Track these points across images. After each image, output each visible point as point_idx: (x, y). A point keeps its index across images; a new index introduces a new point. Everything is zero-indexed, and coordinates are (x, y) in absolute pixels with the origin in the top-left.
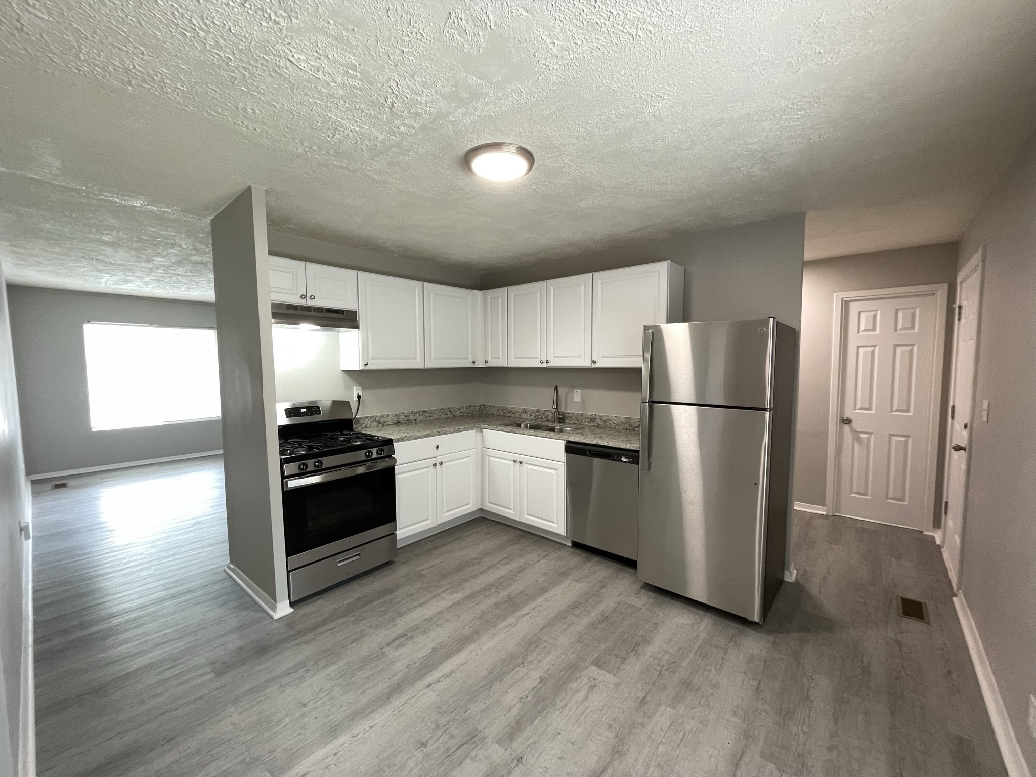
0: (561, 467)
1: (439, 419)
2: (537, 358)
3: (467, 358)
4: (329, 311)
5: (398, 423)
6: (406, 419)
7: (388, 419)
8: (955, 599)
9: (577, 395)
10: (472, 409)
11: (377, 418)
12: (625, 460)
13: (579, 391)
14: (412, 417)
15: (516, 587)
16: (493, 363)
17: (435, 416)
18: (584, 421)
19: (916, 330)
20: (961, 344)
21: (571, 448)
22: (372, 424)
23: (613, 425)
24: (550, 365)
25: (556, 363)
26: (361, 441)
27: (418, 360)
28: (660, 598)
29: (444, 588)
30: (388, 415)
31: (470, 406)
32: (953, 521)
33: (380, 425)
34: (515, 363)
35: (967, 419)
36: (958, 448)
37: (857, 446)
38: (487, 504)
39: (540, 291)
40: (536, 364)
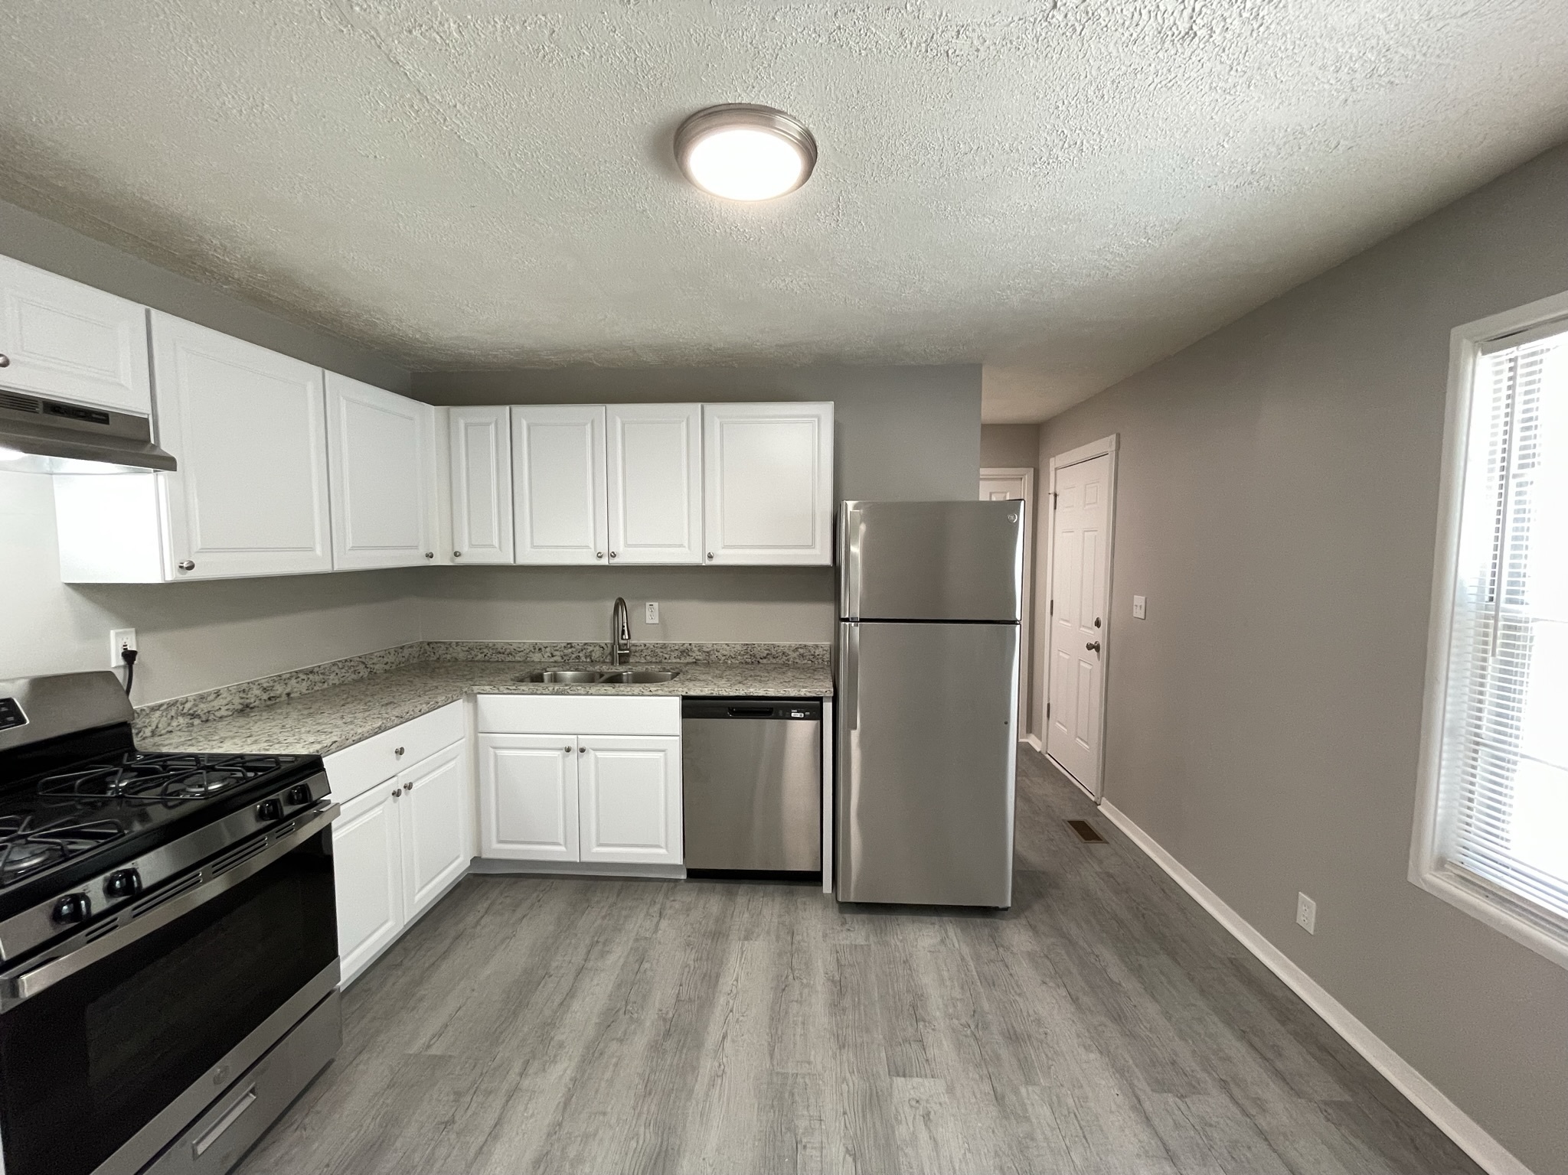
0: (674, 747)
1: (342, 684)
2: (587, 547)
3: (416, 547)
4: (56, 408)
5: (245, 710)
6: (265, 696)
7: (216, 704)
8: (1099, 807)
9: (651, 612)
10: (406, 652)
11: (188, 706)
12: (798, 715)
13: (656, 605)
14: (279, 689)
15: (662, 996)
16: (472, 556)
17: (333, 679)
18: (667, 656)
21: (693, 708)
22: (174, 724)
23: (723, 658)
24: (616, 561)
25: (628, 557)
26: (223, 780)
27: (318, 551)
28: (880, 919)
29: (517, 1067)
30: (218, 694)
31: (402, 648)
33: (197, 722)
34: (529, 557)
38: (496, 846)
39: (593, 422)
40: (586, 558)
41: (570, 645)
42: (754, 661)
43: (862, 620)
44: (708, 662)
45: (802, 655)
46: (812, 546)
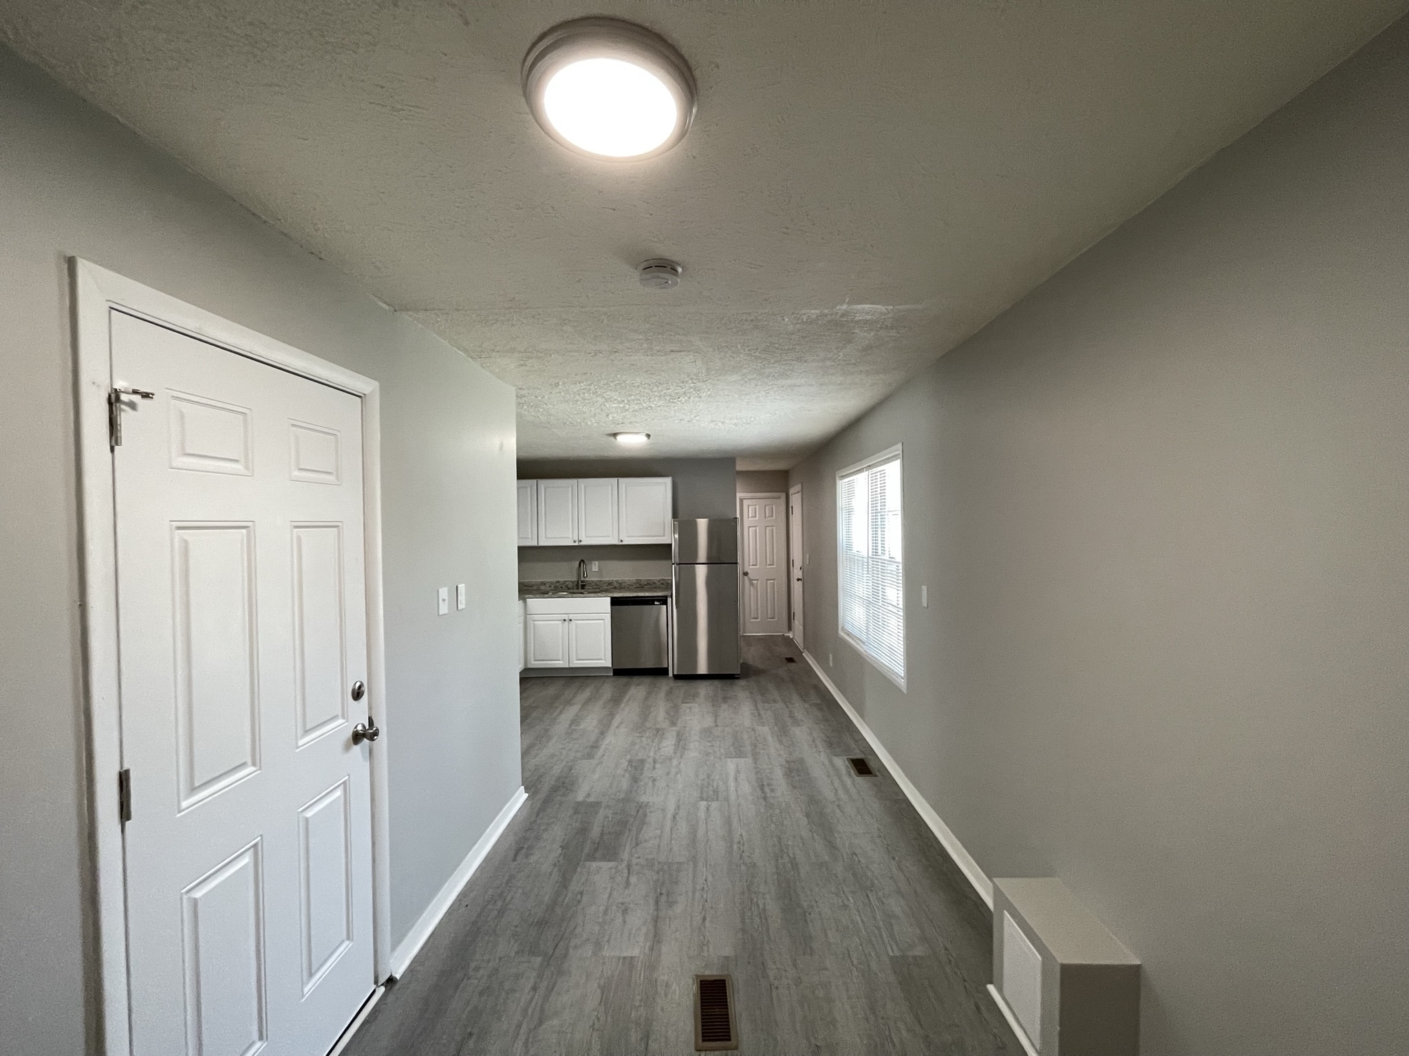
0: (608, 617)
2: (569, 538)
8: (803, 653)
9: (595, 566)
12: (658, 603)
13: (597, 563)
18: (602, 585)
19: (774, 517)
20: (794, 527)
21: (615, 602)
23: (627, 586)
24: (581, 543)
25: (586, 541)
32: (798, 623)
34: (544, 542)
35: (801, 565)
36: (798, 580)
37: (752, 589)
38: (533, 662)
39: (572, 486)
40: (569, 542)
41: (558, 582)
42: (640, 586)
43: (680, 564)
44: (621, 586)
45: (662, 583)
46: (664, 536)
